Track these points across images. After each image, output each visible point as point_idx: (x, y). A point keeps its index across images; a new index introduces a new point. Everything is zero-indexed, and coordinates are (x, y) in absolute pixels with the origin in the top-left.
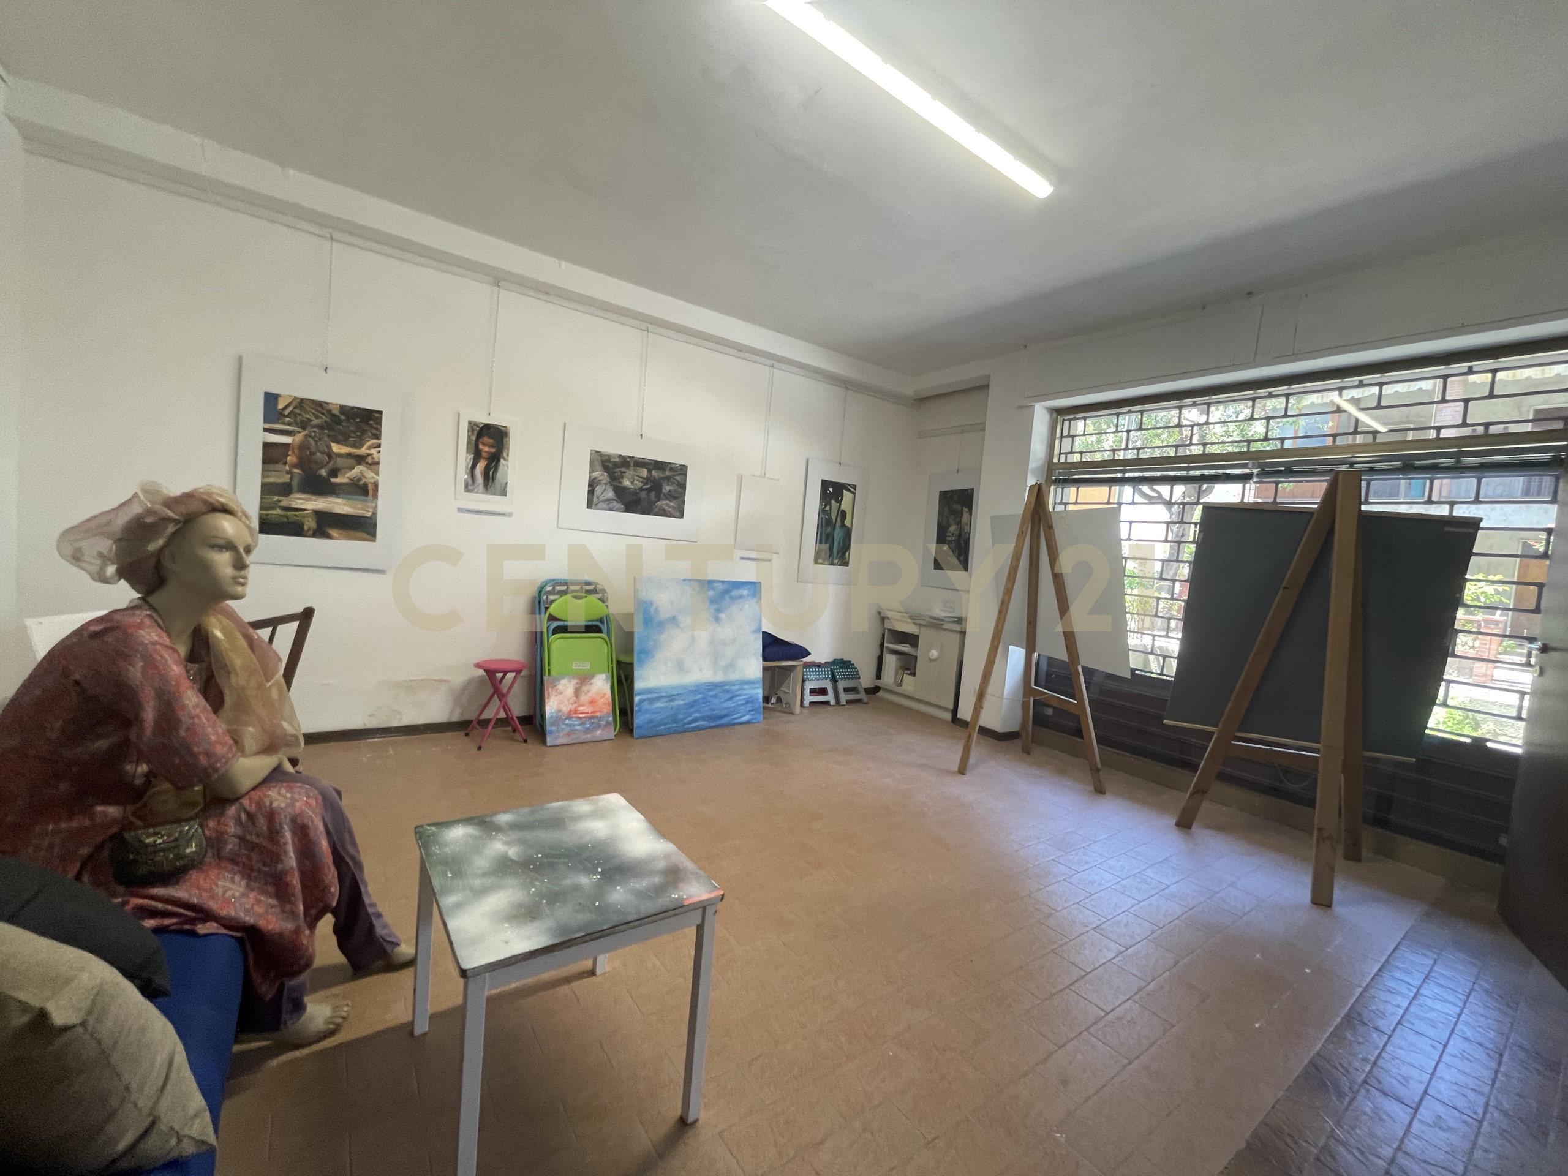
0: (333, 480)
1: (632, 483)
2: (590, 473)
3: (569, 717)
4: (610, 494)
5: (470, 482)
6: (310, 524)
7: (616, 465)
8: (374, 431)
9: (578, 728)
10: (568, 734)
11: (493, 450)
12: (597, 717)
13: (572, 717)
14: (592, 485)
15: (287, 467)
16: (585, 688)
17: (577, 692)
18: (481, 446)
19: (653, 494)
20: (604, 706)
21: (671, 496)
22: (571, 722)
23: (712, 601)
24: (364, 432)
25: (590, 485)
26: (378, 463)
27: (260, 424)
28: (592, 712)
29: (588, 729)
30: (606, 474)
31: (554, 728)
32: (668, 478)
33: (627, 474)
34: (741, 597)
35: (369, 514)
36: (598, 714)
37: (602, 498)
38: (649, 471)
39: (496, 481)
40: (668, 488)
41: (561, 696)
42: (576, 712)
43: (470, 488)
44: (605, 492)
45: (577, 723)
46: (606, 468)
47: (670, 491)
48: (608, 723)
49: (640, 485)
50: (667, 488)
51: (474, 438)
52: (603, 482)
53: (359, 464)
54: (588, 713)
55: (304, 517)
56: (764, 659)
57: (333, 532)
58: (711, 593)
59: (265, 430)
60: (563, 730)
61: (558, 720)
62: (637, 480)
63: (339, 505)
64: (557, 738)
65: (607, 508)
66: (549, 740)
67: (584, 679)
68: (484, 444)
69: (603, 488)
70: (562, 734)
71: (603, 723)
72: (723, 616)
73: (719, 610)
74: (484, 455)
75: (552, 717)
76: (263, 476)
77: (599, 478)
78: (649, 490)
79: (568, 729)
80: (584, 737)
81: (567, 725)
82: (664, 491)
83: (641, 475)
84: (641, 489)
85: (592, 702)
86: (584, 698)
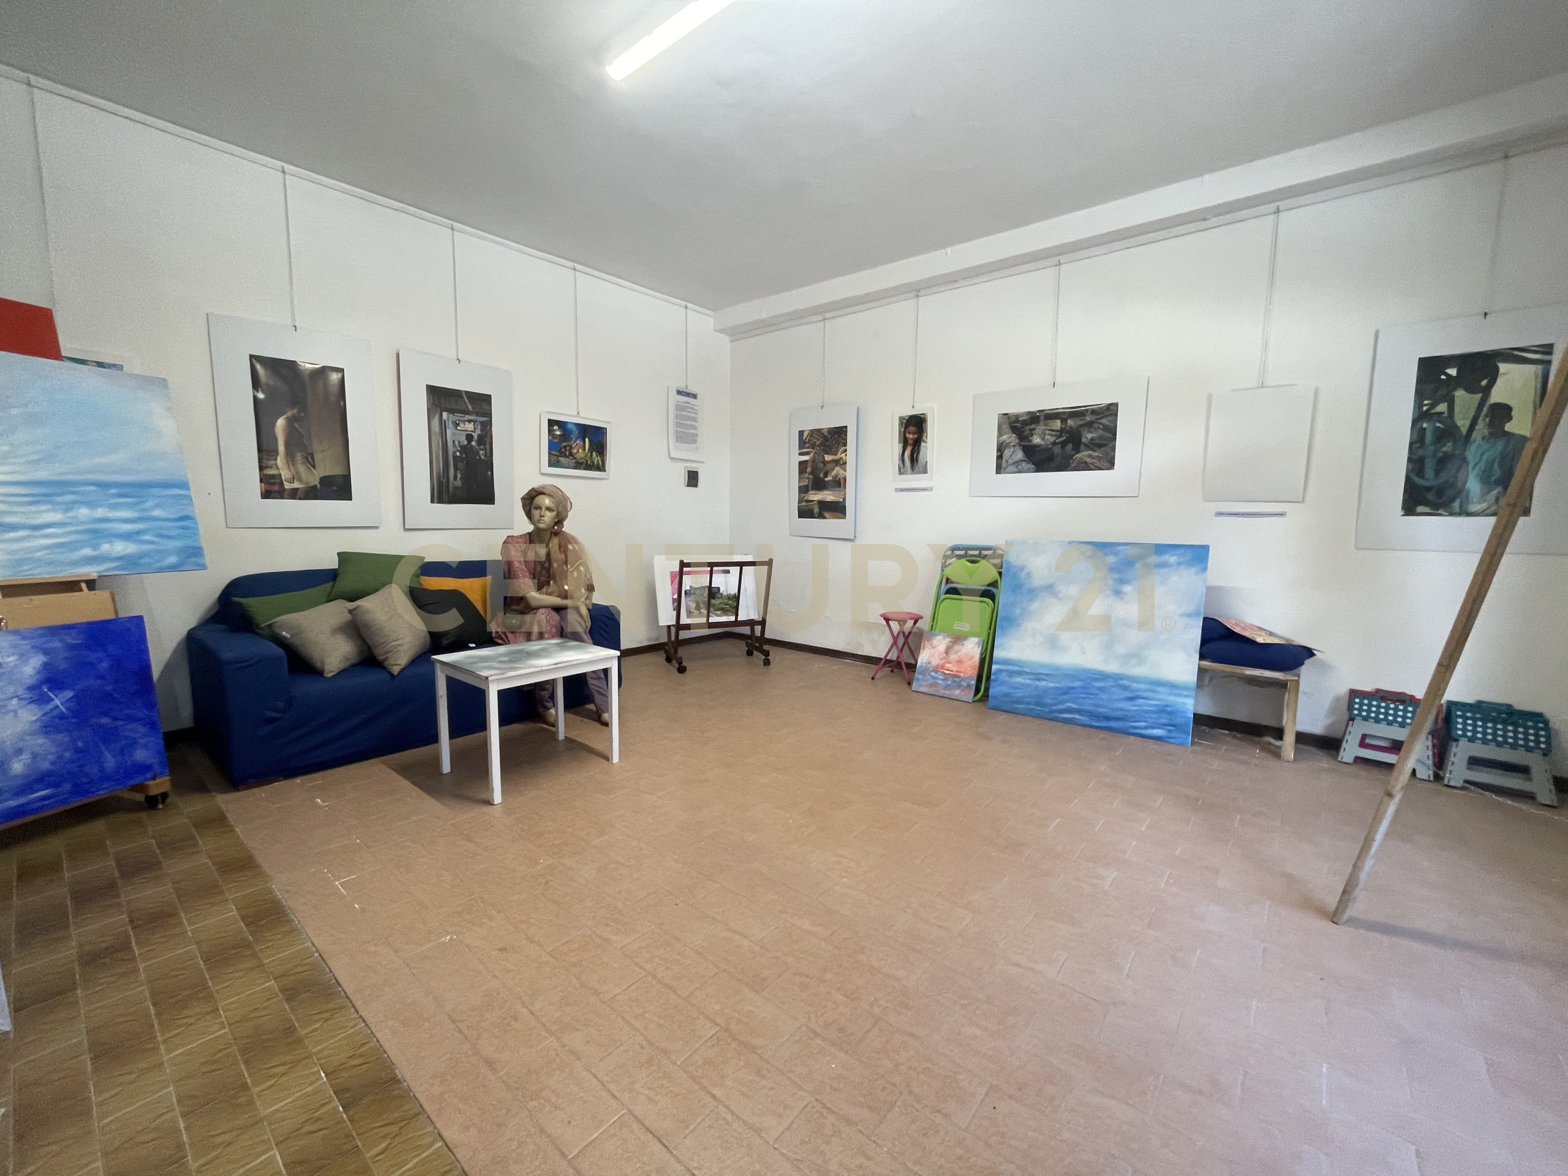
0: (826, 479)
1: (1043, 439)
2: (998, 438)
3: (936, 672)
4: (1020, 455)
5: (902, 466)
6: (816, 510)
7: (1025, 423)
8: (843, 441)
9: (941, 682)
10: (932, 685)
11: (916, 436)
12: (960, 676)
13: (938, 671)
14: (1001, 449)
15: (807, 475)
16: (956, 648)
17: (948, 651)
18: (907, 436)
19: (1070, 446)
20: (969, 669)
21: (1094, 445)
22: (936, 675)
23: (1112, 569)
24: (839, 444)
25: (998, 450)
26: (846, 463)
27: (797, 451)
28: (956, 671)
29: (949, 685)
30: (1014, 435)
31: (920, 677)
32: (1090, 425)
33: (1037, 431)
34: (1164, 565)
35: (841, 500)
36: (962, 675)
37: (1011, 461)
38: (1064, 421)
39: (919, 462)
40: (1090, 436)
41: (933, 651)
42: (943, 667)
43: (902, 471)
44: (1015, 453)
45: (941, 677)
46: (1014, 429)
47: (1092, 439)
48: (969, 686)
49: (1052, 439)
50: (1088, 436)
51: (902, 430)
52: (1012, 444)
53: (837, 466)
54: (953, 671)
55: (814, 505)
56: (1202, 657)
57: (826, 514)
58: (1111, 559)
59: (800, 454)
60: (928, 680)
61: (925, 671)
62: (1049, 435)
63: (828, 496)
64: (921, 685)
65: (1017, 470)
66: (914, 686)
67: (958, 639)
68: (909, 433)
69: (1012, 450)
70: (926, 683)
71: (964, 684)
72: (1127, 588)
73: (1122, 581)
74: (910, 442)
75: (921, 666)
76: (799, 482)
77: (1008, 441)
78: (1063, 444)
79: (931, 681)
80: (942, 692)
81: (932, 676)
82: (1084, 440)
83: (1054, 428)
84: (1054, 444)
85: (960, 662)
86: (953, 657)
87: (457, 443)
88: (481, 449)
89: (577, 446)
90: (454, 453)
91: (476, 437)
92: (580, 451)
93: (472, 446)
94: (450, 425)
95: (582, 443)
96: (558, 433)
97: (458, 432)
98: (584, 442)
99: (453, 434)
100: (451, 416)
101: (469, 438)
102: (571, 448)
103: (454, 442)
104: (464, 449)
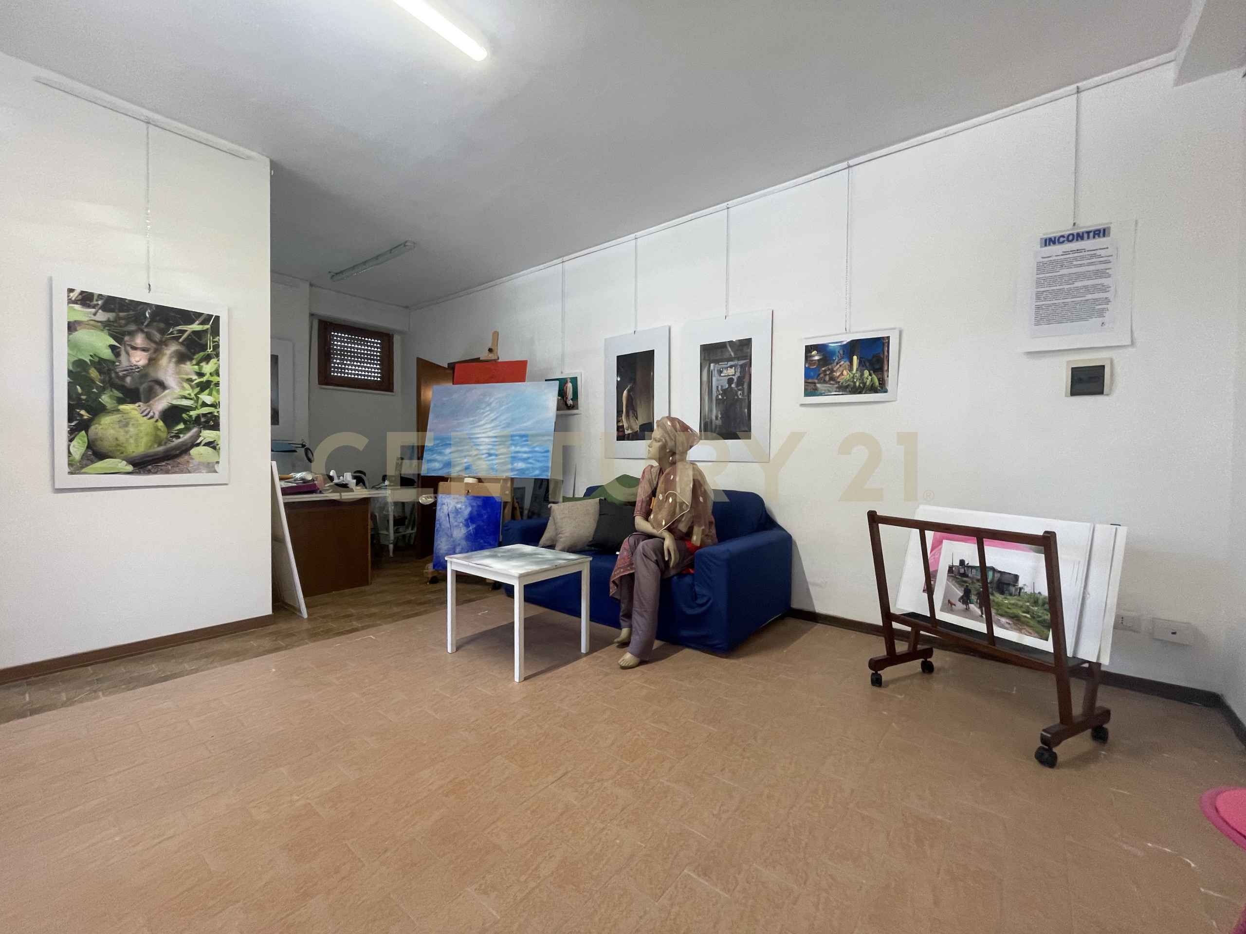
87: (720, 387)
88: (739, 390)
89: (841, 369)
90: (717, 396)
91: (735, 380)
92: (845, 373)
93: (732, 388)
94: (715, 373)
95: (848, 363)
96: (817, 358)
97: (721, 378)
98: (851, 362)
99: (718, 380)
100: (717, 365)
101: (730, 381)
102: (832, 371)
103: (717, 387)
104: (725, 392)
